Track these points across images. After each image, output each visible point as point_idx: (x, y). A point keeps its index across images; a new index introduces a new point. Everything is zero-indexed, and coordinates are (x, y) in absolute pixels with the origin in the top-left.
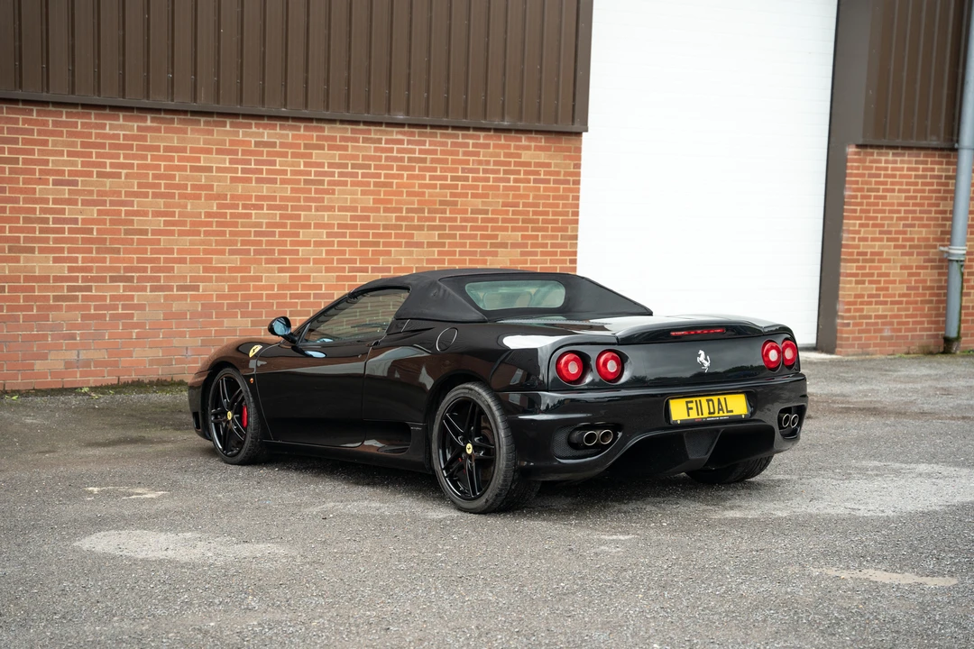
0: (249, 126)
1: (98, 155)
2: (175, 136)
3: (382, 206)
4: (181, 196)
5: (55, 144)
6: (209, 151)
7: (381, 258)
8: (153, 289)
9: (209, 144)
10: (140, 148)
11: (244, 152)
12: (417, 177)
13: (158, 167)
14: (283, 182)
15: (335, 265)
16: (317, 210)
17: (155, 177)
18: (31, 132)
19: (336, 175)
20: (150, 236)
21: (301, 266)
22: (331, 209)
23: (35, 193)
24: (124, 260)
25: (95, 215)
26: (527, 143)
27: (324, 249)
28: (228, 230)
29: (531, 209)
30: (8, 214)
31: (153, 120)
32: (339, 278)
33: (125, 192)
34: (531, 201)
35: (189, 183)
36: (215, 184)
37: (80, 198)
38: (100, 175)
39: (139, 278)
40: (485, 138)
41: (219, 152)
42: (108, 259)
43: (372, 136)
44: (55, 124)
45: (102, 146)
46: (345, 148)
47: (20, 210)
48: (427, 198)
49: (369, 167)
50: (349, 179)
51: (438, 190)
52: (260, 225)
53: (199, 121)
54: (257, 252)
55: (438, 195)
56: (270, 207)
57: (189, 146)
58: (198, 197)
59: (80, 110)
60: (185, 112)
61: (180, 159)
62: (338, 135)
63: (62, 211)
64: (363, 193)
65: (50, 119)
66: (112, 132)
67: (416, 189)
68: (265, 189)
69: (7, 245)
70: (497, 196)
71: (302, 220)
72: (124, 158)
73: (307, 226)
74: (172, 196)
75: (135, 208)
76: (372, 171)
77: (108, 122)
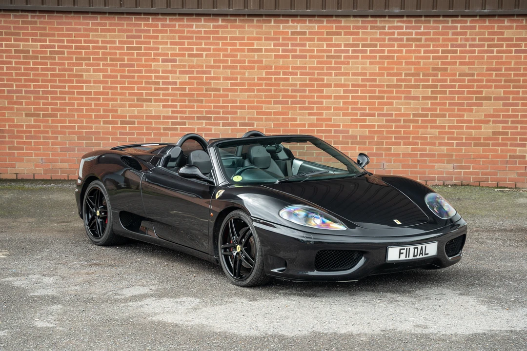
0: (288, 22)
1: (189, 44)
2: (237, 31)
3: (386, 72)
4: (241, 67)
5: (162, 38)
6: (260, 39)
7: (385, 107)
8: (224, 125)
9: (260, 34)
10: (214, 38)
11: (284, 39)
12: (414, 52)
13: (226, 50)
14: (311, 57)
15: (350, 111)
16: (336, 75)
17: (224, 56)
18: (148, 31)
19: (350, 52)
20: (221, 93)
21: (324, 112)
22: (347, 74)
23: (151, 67)
24: (205, 107)
25: (187, 80)
26: (509, 24)
27: (341, 101)
28: (273, 88)
29: (513, 72)
30: (136, 80)
31: (223, 21)
32: (352, 120)
33: (206, 65)
34: (513, 66)
35: (247, 60)
36: (264, 60)
37: (178, 70)
38: (190, 55)
39: (215, 118)
40: (471, 22)
41: (267, 39)
42: (196, 106)
43: (378, 25)
44: (163, 26)
45: (191, 38)
46: (358, 34)
47: (143, 77)
48: (422, 66)
49: (375, 46)
50: (360, 55)
51: (431, 60)
52: (295, 85)
53: (253, 20)
54: (293, 103)
55: (431, 64)
56: (302, 74)
57: (246, 36)
58: (253, 68)
59: (177, 17)
60: (244, 15)
61: (241, 44)
62: (352, 25)
63: (168, 78)
64: (371, 63)
65: (160, 23)
66: (197, 29)
67: (413, 60)
68: (298, 62)
69: (136, 97)
70: (483, 64)
71: (325, 82)
72: (205, 45)
73: (329, 86)
74: (236, 67)
75: (212, 75)
76: (378, 48)
77: (194, 23)
